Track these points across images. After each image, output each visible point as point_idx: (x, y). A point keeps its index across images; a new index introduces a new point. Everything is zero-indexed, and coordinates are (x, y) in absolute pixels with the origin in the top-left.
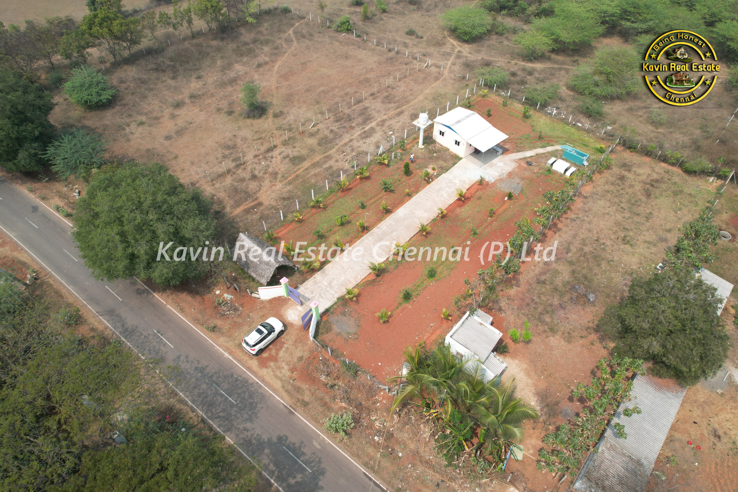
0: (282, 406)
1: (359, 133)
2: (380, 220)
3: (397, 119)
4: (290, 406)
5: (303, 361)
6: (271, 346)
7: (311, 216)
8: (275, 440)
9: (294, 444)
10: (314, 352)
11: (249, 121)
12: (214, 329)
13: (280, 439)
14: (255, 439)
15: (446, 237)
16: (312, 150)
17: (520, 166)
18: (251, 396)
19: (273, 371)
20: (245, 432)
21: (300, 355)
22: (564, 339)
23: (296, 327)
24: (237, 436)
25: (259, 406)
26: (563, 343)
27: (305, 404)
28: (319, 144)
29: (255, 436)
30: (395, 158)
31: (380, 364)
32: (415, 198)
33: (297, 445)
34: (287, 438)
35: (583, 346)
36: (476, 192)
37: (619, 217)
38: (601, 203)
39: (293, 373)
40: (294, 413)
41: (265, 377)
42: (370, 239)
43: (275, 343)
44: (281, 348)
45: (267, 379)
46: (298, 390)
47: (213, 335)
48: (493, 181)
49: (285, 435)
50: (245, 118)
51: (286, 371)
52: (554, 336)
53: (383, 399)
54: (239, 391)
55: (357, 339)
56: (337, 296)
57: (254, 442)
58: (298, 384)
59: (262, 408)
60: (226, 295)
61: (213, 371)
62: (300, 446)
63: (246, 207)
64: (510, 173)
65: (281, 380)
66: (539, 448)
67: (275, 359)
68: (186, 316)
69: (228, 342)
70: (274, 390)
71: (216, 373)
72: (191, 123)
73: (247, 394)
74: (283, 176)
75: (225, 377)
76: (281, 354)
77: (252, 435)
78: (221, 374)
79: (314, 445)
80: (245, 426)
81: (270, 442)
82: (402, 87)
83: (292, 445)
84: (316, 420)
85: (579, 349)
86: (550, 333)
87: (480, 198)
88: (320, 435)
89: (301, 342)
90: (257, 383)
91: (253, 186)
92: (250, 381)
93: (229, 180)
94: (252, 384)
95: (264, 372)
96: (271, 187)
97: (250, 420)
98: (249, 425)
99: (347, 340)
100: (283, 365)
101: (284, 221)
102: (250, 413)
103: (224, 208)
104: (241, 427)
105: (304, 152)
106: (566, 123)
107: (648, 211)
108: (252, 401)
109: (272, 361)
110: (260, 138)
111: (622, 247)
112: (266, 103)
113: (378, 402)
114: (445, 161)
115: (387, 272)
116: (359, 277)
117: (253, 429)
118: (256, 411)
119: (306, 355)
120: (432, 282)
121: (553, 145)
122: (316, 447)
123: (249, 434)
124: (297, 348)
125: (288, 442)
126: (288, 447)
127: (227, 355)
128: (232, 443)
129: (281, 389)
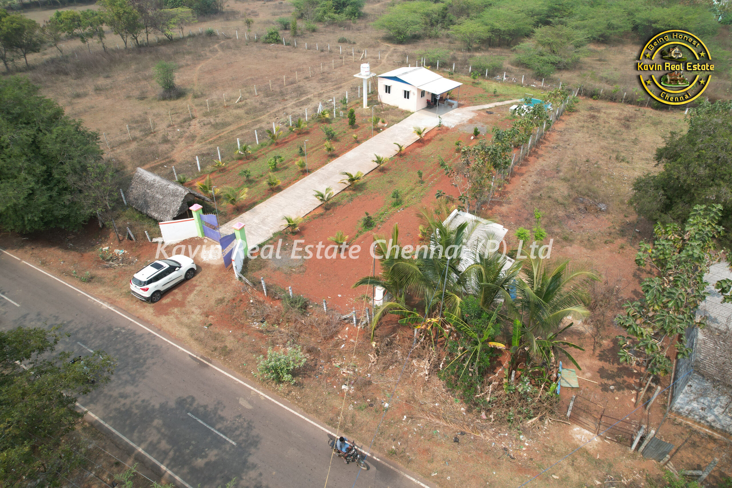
0: (189, 358)
1: (293, 103)
2: (324, 164)
3: (336, 92)
4: (202, 357)
5: (224, 304)
6: (176, 291)
7: (237, 167)
8: (172, 404)
9: (205, 407)
10: (241, 293)
11: (164, 103)
12: (90, 280)
13: (181, 403)
14: (138, 407)
15: (408, 171)
16: (239, 118)
17: (479, 115)
18: (137, 351)
19: (177, 318)
20: (120, 399)
21: (219, 297)
22: (585, 247)
23: (214, 268)
24: (106, 406)
25: (149, 361)
26: (584, 250)
27: (226, 352)
28: (247, 113)
29: (139, 402)
30: (337, 116)
31: (340, 296)
32: (364, 144)
33: (211, 408)
34: (193, 399)
35: (611, 251)
36: (436, 135)
37: (603, 143)
38: (580, 134)
39: (207, 316)
40: (207, 366)
41: (164, 326)
42: (314, 178)
43: (181, 287)
44: (191, 291)
45: (167, 327)
46: (215, 337)
47: (88, 286)
48: (453, 126)
49: (189, 397)
50: (159, 100)
51: (197, 316)
52: (571, 246)
53: (350, 337)
54: (119, 346)
55: (304, 272)
56: (272, 231)
57: (135, 411)
58: (216, 330)
59: (154, 364)
60: (117, 251)
61: (80, 326)
62: (216, 409)
63: (152, 165)
64: (470, 120)
65: (188, 326)
66: (597, 368)
67: (181, 304)
68: (50, 270)
69: (110, 292)
70: (178, 340)
71: (82, 328)
72: (93, 108)
73: (131, 349)
74: (203, 138)
75: (98, 332)
76: (191, 297)
77: (133, 403)
78: (92, 329)
79: (240, 405)
80: (122, 391)
81: (163, 408)
82: (339, 72)
83: (202, 409)
84: (244, 372)
85: (608, 255)
86: (564, 243)
87: (441, 140)
88: (250, 390)
89: (221, 283)
90: (150, 333)
91: (164, 147)
92: (139, 333)
93: (134, 146)
94: (141, 336)
95: (163, 319)
96: (186, 147)
97: (133, 381)
98: (129, 389)
99: (290, 275)
100: (193, 309)
101: (202, 172)
102: (134, 372)
103: (124, 167)
104: (115, 394)
105: (229, 120)
106: (519, 85)
107: (634, 138)
108: (137, 356)
109: (176, 306)
110: (177, 113)
111: (618, 165)
112: (185, 89)
113: (343, 342)
114: (396, 115)
115: (339, 205)
116: (302, 212)
117: (136, 394)
118: (144, 368)
119: (229, 295)
120: (399, 210)
121: (510, 100)
122: (244, 408)
123: (128, 401)
124: (215, 290)
125: (195, 405)
126: (195, 412)
127: (106, 306)
128: (97, 418)
129: (188, 338)
